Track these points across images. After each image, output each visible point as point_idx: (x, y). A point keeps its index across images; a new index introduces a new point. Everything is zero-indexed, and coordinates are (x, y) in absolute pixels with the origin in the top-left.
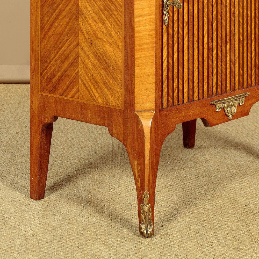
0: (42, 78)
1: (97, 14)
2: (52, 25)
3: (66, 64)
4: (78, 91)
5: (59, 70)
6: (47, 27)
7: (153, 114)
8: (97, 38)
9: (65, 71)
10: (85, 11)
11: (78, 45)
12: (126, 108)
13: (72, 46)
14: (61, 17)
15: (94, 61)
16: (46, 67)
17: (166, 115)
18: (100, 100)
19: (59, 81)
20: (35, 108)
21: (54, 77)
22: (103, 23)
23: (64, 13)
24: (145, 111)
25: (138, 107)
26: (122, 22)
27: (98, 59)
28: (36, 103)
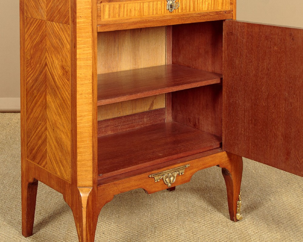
0: (28, 148)
1: (57, 109)
2: (32, 110)
3: (40, 142)
4: (46, 163)
5: (36, 145)
6: (30, 110)
7: (91, 190)
8: (57, 126)
9: (40, 147)
10: (50, 105)
11: (46, 129)
12: (72, 183)
13: (43, 129)
14: (37, 105)
15: (55, 143)
16: (29, 141)
17: (104, 189)
18: (59, 174)
19: (37, 153)
20: (24, 170)
21: (34, 149)
22: (60, 117)
23: (39, 103)
24: (85, 187)
25: (80, 183)
26: (70, 118)
27: (57, 142)
28: (24, 166)
